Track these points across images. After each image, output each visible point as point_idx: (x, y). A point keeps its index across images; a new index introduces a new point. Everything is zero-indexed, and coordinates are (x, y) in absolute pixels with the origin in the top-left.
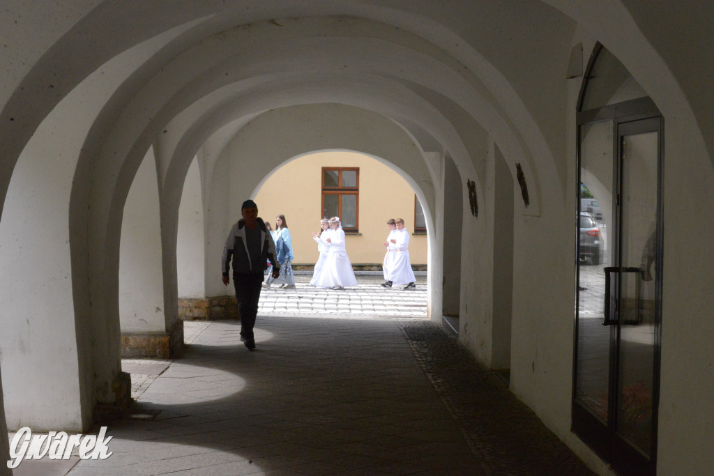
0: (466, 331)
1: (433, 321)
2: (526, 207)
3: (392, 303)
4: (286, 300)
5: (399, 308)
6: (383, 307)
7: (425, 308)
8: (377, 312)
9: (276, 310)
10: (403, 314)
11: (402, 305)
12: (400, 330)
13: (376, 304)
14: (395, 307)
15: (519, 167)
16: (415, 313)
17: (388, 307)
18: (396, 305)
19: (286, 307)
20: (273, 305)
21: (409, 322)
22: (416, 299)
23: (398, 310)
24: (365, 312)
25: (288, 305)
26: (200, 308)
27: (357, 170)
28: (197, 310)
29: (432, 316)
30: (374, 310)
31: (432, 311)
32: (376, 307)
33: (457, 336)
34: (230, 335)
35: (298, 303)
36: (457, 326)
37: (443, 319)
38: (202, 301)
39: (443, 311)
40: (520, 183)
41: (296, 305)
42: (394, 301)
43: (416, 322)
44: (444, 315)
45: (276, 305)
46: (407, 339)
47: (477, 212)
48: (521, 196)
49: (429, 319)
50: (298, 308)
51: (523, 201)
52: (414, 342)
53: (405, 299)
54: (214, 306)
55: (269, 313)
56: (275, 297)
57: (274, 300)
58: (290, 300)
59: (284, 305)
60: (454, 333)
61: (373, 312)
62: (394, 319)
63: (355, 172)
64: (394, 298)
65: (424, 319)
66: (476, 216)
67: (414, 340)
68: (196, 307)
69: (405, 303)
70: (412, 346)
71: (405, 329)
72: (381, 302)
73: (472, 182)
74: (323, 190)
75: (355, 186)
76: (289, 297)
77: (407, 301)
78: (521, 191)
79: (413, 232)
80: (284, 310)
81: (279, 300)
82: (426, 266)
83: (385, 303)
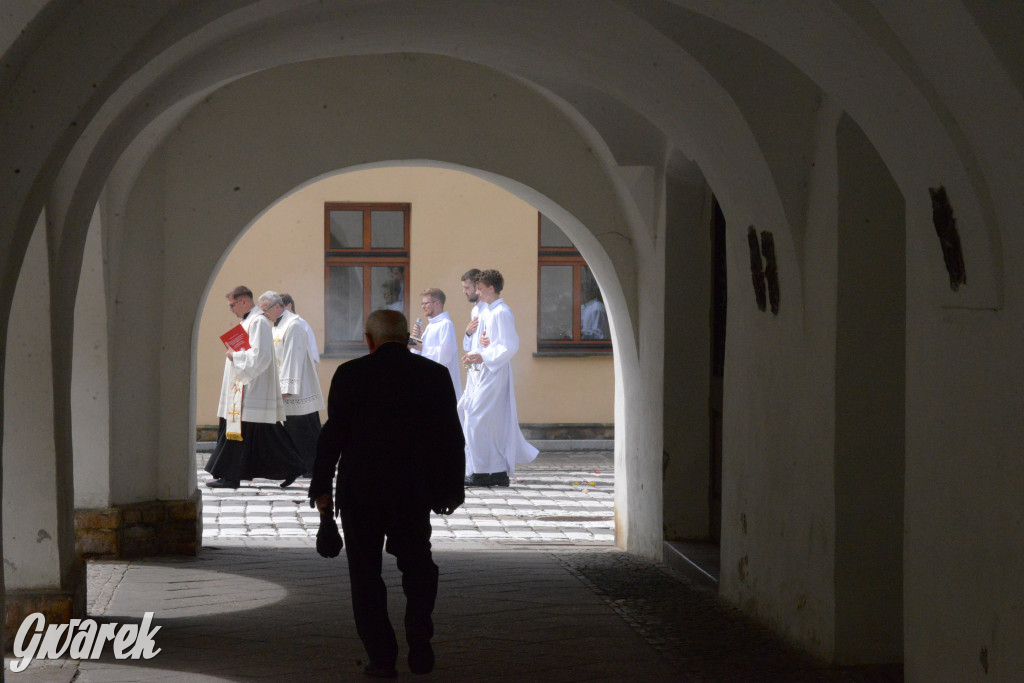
0: (742, 576)
1: (635, 553)
2: (955, 290)
3: (511, 512)
4: (267, 509)
5: (532, 523)
6: (495, 523)
7: (611, 524)
8: (486, 534)
9: (254, 532)
10: (547, 537)
11: (535, 518)
12: (572, 574)
13: (477, 516)
14: (522, 523)
15: (940, 199)
16: (573, 536)
17: (506, 523)
18: (521, 517)
19: (273, 526)
20: (240, 521)
21: (581, 556)
22: (561, 503)
23: (532, 529)
24: (458, 534)
25: (276, 520)
26: (97, 530)
27: (406, 209)
28: (90, 536)
29: (630, 542)
30: (477, 528)
31: (630, 530)
32: (479, 523)
33: (716, 586)
34: (187, 593)
35: (297, 515)
36: (715, 565)
37: (666, 550)
38: (101, 513)
39: (665, 529)
40: (940, 234)
41: (293, 520)
42: (513, 507)
43: (595, 556)
44: (666, 538)
45: (250, 520)
46: (597, 594)
47: (775, 302)
48: (943, 264)
49: (623, 546)
50: (302, 526)
51: (945, 276)
52: (619, 601)
53: (537, 503)
54: (130, 526)
55: (241, 539)
56: (239, 503)
57: (240, 509)
58: (277, 509)
59: (267, 520)
60: (703, 580)
61: (474, 534)
62: (539, 550)
63: (401, 214)
64: (511, 502)
65: (609, 550)
66: (775, 311)
67: (618, 597)
68: (88, 530)
69: (540, 513)
70: (618, 611)
71: (578, 569)
72: (486, 511)
73: (763, 234)
74: (327, 255)
75: (400, 244)
76: (271, 502)
77: (543, 508)
78: (940, 254)
79: (535, 350)
80: (271, 531)
81: (250, 509)
82: (611, 427)
83: (495, 512)
